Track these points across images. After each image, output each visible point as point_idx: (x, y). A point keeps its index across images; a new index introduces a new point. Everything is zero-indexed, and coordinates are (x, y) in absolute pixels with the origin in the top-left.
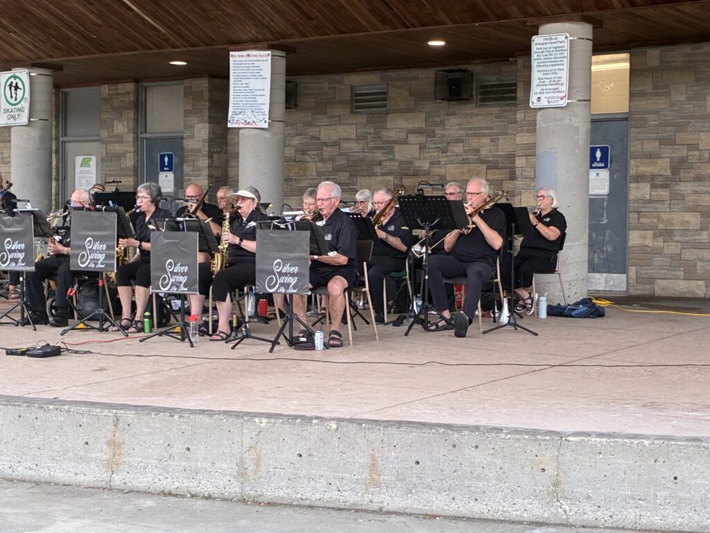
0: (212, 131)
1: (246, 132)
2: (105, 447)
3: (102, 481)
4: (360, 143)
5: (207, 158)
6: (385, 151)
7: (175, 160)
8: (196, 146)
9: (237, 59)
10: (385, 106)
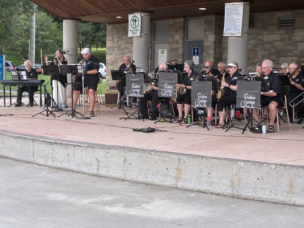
0: (216, 38)
1: (231, 38)
2: (175, 171)
3: (173, 185)
4: (282, 43)
5: (213, 50)
6: (293, 46)
7: (200, 50)
8: (209, 45)
9: (228, 6)
10: (294, 26)
